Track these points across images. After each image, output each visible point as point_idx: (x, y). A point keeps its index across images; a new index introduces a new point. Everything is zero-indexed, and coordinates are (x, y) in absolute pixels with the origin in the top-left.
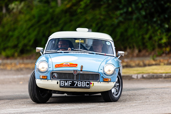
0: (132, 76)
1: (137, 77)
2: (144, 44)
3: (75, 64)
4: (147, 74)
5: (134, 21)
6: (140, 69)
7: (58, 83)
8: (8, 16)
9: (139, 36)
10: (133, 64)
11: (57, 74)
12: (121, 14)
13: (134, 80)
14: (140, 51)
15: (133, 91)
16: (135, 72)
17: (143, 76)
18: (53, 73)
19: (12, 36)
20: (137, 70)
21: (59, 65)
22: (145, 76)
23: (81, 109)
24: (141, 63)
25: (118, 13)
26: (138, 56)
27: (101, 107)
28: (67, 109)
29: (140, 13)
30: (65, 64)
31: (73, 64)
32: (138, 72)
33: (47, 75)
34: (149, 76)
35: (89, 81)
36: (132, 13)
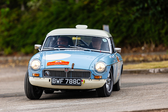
0: (149, 70)
1: (154, 71)
2: (160, 39)
3: (66, 62)
4: (163, 68)
5: (150, 16)
6: (157, 64)
7: (50, 81)
8: (26, 13)
9: (155, 31)
10: (150, 59)
11: (49, 72)
12: (138, 10)
13: (151, 74)
14: (156, 46)
15: (150, 85)
16: (152, 67)
17: (159, 70)
18: (45, 71)
19: (31, 33)
20: (154, 65)
21: (51, 63)
22: (161, 70)
23: (99, 103)
24: (158, 58)
25: (135, 8)
26: (155, 51)
27: (119, 102)
28: (86, 104)
29: (156, 9)
30: (57, 62)
31: (65, 62)
32: (155, 66)
33: (39, 73)
34: (165, 70)
35: (80, 79)
36: (148, 9)
